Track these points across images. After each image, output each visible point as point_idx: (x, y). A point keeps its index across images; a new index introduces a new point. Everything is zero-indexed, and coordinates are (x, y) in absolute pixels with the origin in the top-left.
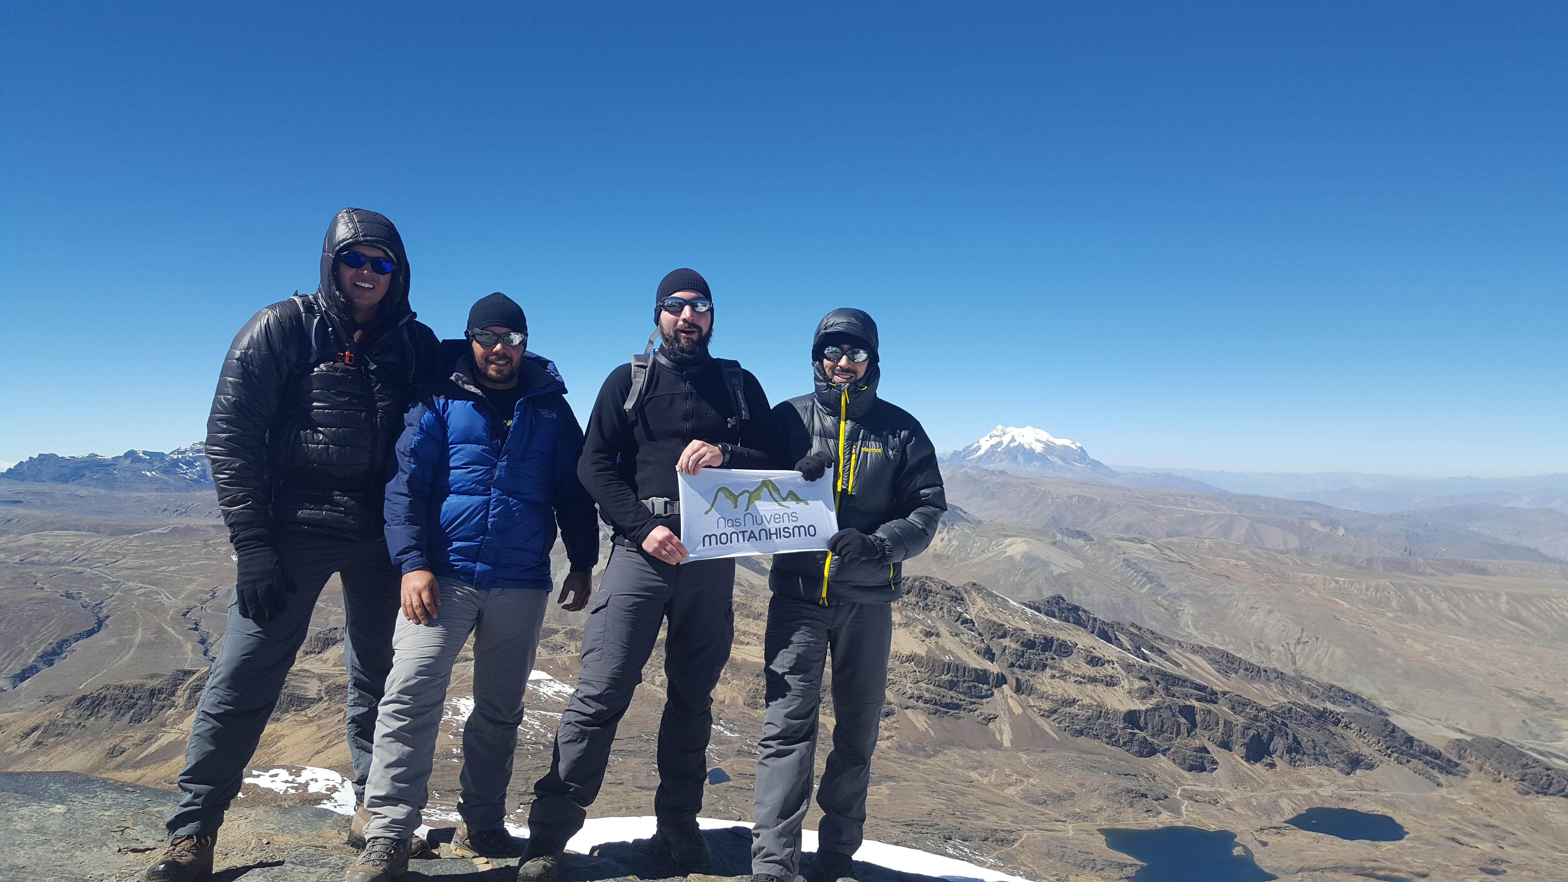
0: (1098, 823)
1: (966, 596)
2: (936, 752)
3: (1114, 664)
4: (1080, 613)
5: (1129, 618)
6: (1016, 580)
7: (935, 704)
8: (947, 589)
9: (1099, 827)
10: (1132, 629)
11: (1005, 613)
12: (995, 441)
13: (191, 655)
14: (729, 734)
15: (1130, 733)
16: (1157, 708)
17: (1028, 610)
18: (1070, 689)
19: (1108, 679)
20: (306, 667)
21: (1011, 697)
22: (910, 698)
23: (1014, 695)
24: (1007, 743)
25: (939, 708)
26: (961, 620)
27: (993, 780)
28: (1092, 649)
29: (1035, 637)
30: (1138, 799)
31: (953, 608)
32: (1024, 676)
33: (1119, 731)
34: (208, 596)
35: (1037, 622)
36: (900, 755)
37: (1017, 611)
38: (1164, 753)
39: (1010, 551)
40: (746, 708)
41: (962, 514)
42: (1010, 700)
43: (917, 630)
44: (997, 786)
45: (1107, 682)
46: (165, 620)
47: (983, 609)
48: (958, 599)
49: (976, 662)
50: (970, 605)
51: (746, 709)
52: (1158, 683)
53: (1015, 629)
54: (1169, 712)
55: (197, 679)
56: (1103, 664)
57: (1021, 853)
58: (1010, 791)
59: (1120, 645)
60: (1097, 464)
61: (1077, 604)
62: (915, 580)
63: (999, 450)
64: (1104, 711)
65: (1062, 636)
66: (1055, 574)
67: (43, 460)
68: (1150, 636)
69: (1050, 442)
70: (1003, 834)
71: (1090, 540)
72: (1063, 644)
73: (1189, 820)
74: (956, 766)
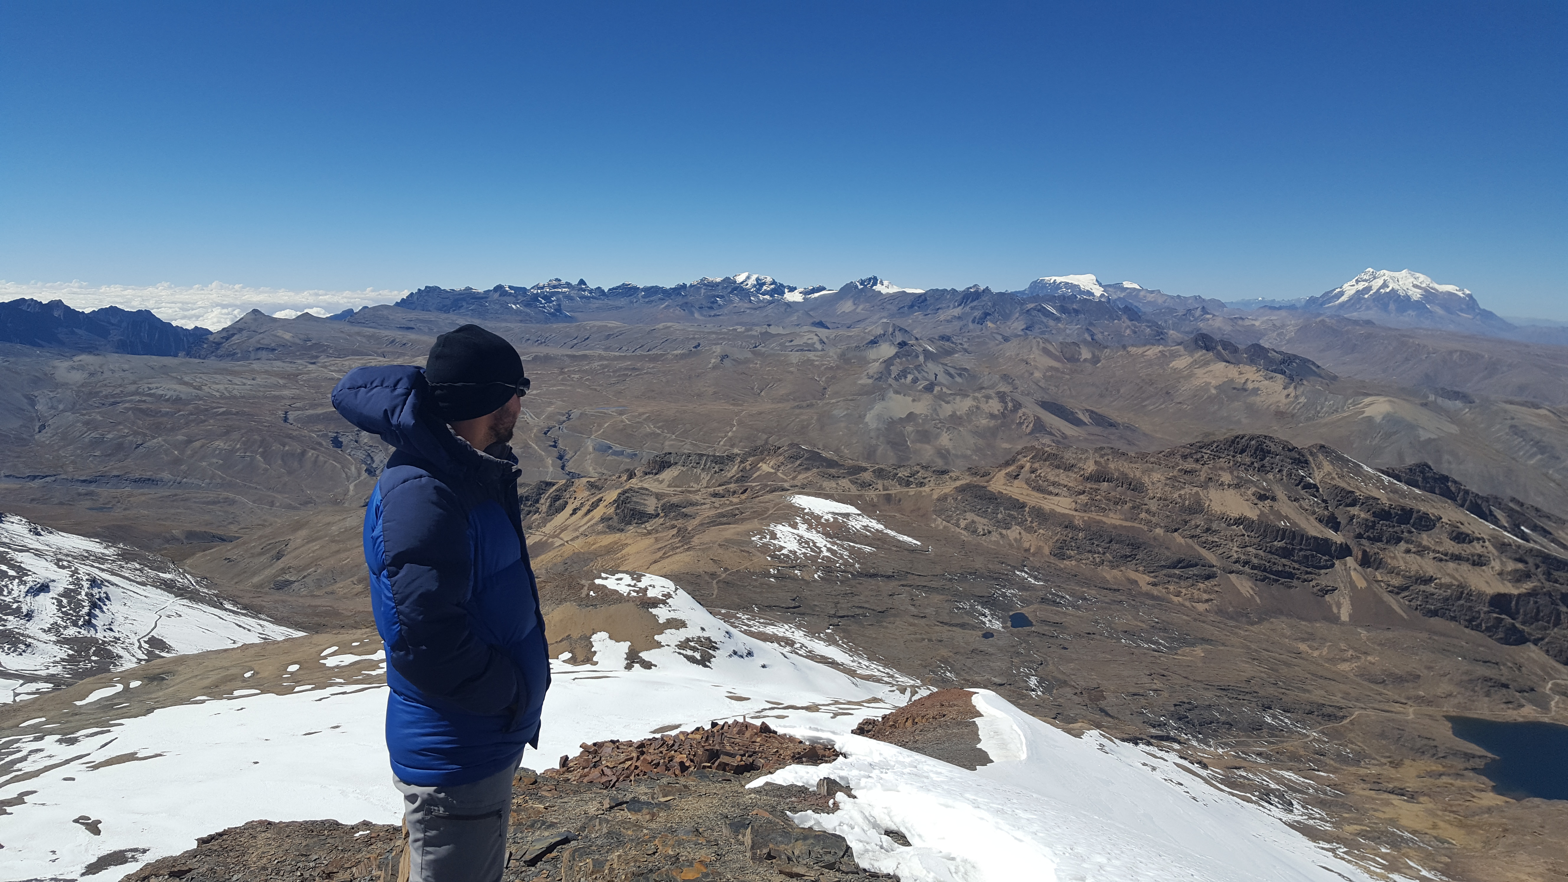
0: (1445, 709)
1: (1311, 459)
2: (1261, 621)
3: (1484, 542)
4: (1450, 484)
5: (1509, 492)
6: (1374, 443)
7: (1265, 570)
8: (1289, 450)
9: (1445, 714)
10: (1511, 505)
11: (1357, 480)
12: (1361, 286)
13: (551, 469)
14: (1033, 581)
15: (1497, 618)
16: (1533, 593)
17: (1385, 478)
18: (1428, 566)
19: (1475, 558)
20: (646, 486)
21: (1355, 569)
22: (1235, 562)
23: (1359, 568)
24: (1345, 616)
25: (1268, 575)
26: (1302, 484)
27: (1324, 653)
28: (1459, 525)
29: (1390, 508)
30: (1496, 689)
31: (1294, 471)
32: (1372, 549)
33: (1482, 615)
34: (564, 418)
35: (1395, 491)
36: (1218, 619)
37: (1371, 478)
38: (1536, 642)
39: (1368, 412)
40: (1052, 557)
41: (1314, 368)
42: (1353, 573)
43: (1249, 492)
44: (1328, 660)
45: (1474, 561)
46: (530, 437)
47: (1329, 474)
48: (1301, 461)
49: (1314, 529)
50: (1315, 469)
51: (1052, 559)
52: (1537, 567)
53: (1367, 498)
54: (1547, 598)
55: (556, 490)
56: (1470, 542)
57: (1351, 730)
58: (1344, 667)
59: (1496, 522)
60: (1488, 315)
61: (1446, 473)
62: (1252, 439)
63: (1366, 296)
64: (1466, 592)
65: (1423, 508)
66: (1422, 439)
67: (428, 292)
68: (1533, 513)
69: (1432, 288)
70: (1331, 709)
71: (1470, 403)
72: (1425, 517)
73: (1558, 717)
74: (1283, 635)
